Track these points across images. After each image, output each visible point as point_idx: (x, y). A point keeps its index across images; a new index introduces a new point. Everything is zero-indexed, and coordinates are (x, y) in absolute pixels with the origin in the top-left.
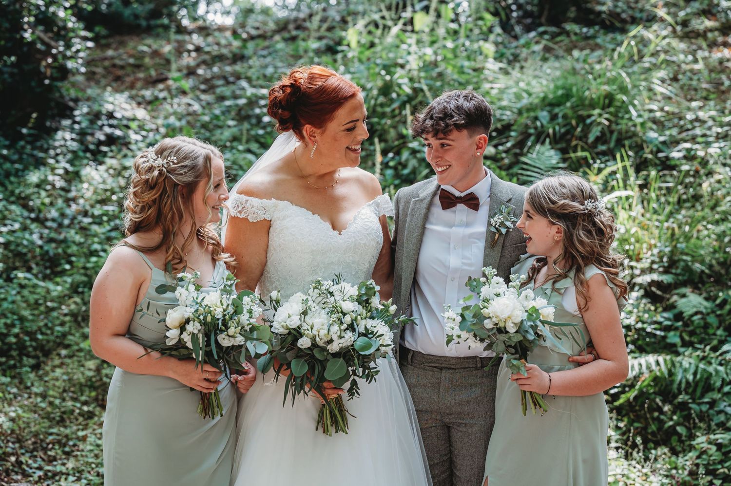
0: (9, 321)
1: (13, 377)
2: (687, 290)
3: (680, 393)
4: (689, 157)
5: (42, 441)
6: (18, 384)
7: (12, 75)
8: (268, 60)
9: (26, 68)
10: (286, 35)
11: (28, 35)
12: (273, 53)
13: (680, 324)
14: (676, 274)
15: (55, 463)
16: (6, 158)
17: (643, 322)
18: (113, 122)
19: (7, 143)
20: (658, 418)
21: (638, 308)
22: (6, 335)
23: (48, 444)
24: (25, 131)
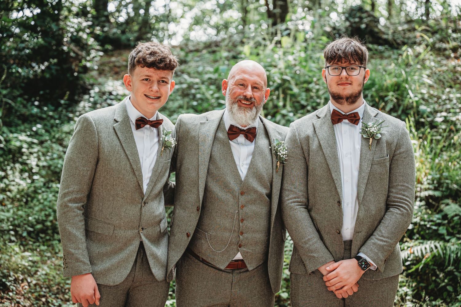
0: (47, 213)
1: (48, 246)
2: (449, 201)
3: (449, 265)
4: (446, 121)
5: (62, 287)
6: (51, 250)
7: (57, 70)
8: (200, 63)
9: (65, 66)
10: (210, 50)
11: (65, 48)
12: (201, 58)
13: (446, 222)
14: (442, 191)
15: (68, 303)
16: (52, 117)
17: (425, 221)
18: (112, 97)
19: (53, 108)
20: (435, 281)
21: (421, 212)
22: (46, 221)
23: (65, 290)
24: (62, 102)
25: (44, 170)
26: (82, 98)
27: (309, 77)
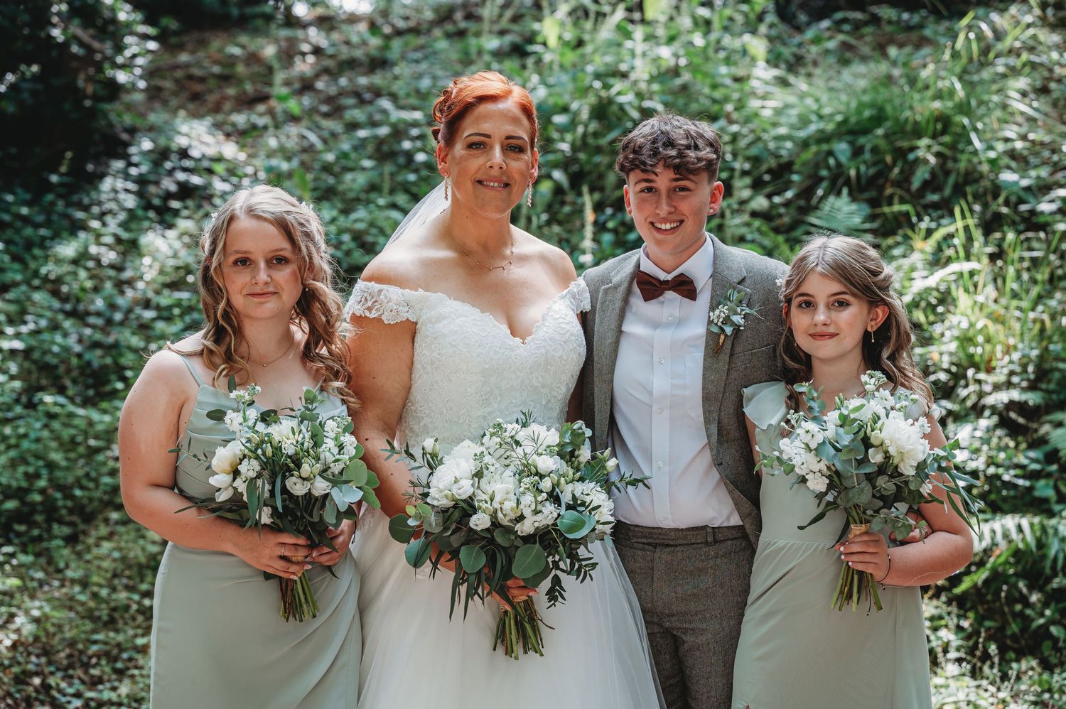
0: (31, 470)
1: (37, 555)
3: (1055, 575)
5: (81, 652)
6: (45, 566)
7: (34, 93)
8: (424, 66)
9: (56, 82)
10: (449, 27)
11: (56, 33)
12: (429, 54)
13: (1054, 467)
14: (1048, 392)
15: (100, 687)
16: (26, 220)
17: (998, 466)
18: (187, 163)
19: (28, 196)
20: (1021, 614)
21: (989, 444)
22: (27, 491)
23: (90, 658)
24: (54, 178)
25: (14, 361)
26: (108, 166)
27: (715, 101)
